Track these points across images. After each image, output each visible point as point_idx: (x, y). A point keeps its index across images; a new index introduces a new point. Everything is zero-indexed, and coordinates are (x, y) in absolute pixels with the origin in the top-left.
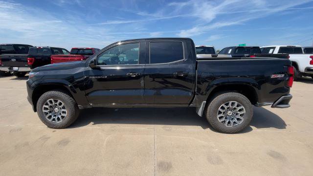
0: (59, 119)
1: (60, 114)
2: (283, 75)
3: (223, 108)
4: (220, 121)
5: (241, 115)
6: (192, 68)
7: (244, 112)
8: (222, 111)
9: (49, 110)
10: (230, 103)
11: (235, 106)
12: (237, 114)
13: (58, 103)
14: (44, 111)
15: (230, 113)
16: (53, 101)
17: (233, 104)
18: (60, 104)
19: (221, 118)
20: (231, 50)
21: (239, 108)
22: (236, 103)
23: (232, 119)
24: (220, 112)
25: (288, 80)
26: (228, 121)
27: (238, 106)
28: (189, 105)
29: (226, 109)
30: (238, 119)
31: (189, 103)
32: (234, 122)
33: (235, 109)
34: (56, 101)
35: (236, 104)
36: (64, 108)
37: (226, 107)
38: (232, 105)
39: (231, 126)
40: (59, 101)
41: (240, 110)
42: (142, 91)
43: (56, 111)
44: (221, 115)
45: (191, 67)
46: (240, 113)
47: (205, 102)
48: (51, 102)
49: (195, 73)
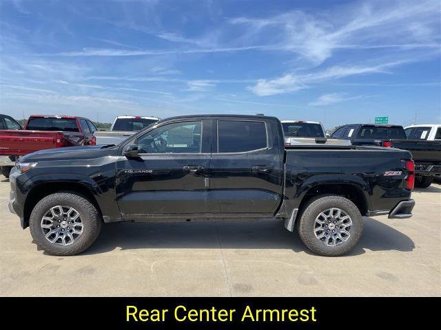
0: (67, 239)
1: (71, 231)
2: (400, 173)
3: (321, 218)
4: (318, 237)
5: (347, 229)
6: (278, 161)
7: (350, 224)
8: (321, 223)
9: (51, 225)
10: (332, 210)
11: (338, 215)
12: (341, 228)
13: (68, 213)
14: (43, 226)
15: (331, 226)
16: (61, 210)
17: (335, 212)
18: (73, 214)
19: (318, 233)
20: (352, 131)
21: (344, 218)
22: (340, 211)
23: (335, 235)
24: (318, 225)
25: (406, 179)
26: (329, 238)
27: (342, 215)
28: (275, 215)
29: (326, 219)
30: (343, 235)
31: (274, 211)
32: (338, 239)
33: (338, 219)
34: (66, 210)
35: (339, 213)
36: (79, 220)
37: (326, 217)
38: (334, 215)
39: (334, 245)
40: (72, 209)
41: (345, 222)
42: (205, 193)
43: (64, 227)
44: (319, 229)
45: (277, 158)
46: (346, 226)
47: (297, 209)
48: (57, 211)
49: (283, 168)
